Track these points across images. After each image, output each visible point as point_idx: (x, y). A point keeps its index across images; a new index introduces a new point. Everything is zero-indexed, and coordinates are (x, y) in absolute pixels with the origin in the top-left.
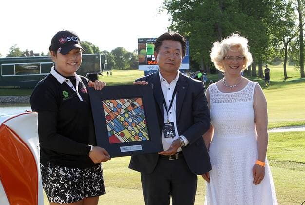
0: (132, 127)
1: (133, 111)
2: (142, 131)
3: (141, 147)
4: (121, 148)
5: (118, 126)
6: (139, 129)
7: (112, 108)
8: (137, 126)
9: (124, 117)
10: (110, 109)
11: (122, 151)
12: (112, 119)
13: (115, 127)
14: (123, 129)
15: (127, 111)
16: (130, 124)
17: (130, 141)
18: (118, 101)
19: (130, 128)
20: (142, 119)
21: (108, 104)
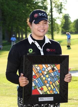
0: (50, 84)
1: (52, 73)
2: (56, 88)
4: (39, 98)
5: (40, 84)
6: (54, 85)
7: (38, 71)
9: (46, 77)
10: (37, 71)
12: (37, 78)
13: (38, 84)
14: (43, 85)
15: (48, 73)
16: (48, 82)
17: (46, 93)
18: (44, 65)
19: (48, 85)
20: (56, 80)
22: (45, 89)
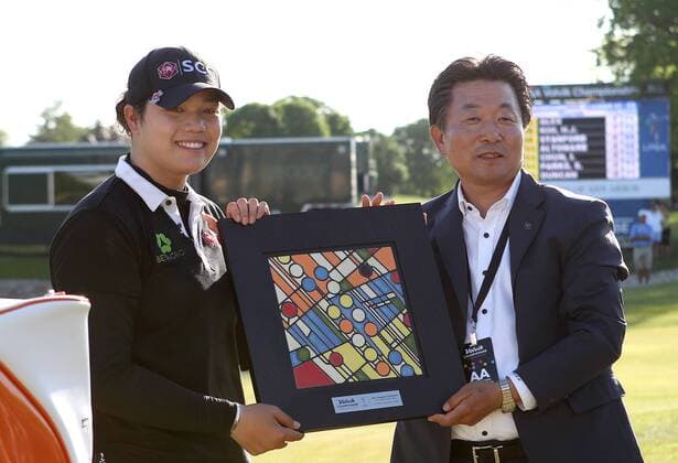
0: (367, 337)
1: (365, 287)
2: (398, 349)
3: (399, 397)
4: (335, 401)
5: (320, 335)
6: (390, 340)
7: (299, 281)
8: (383, 333)
9: (340, 307)
10: (295, 283)
11: (338, 411)
12: (300, 313)
13: (312, 338)
14: (337, 342)
15: (347, 287)
16: (359, 326)
17: (362, 378)
18: (317, 257)
19: (359, 340)
20: (391, 315)
21: (286, 267)
22: (352, 360)
